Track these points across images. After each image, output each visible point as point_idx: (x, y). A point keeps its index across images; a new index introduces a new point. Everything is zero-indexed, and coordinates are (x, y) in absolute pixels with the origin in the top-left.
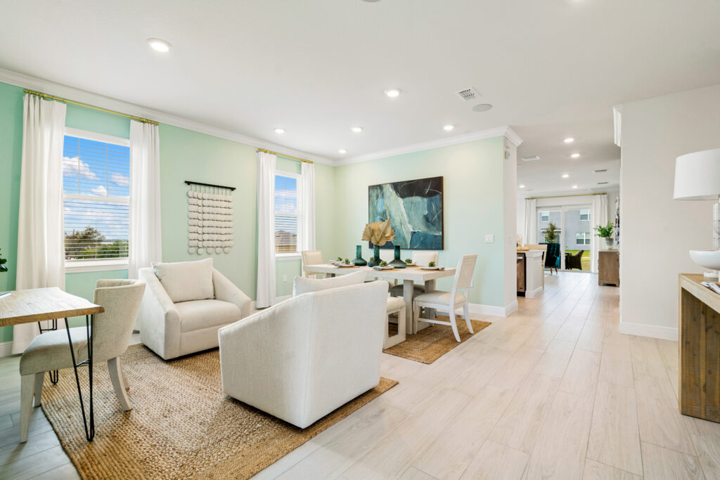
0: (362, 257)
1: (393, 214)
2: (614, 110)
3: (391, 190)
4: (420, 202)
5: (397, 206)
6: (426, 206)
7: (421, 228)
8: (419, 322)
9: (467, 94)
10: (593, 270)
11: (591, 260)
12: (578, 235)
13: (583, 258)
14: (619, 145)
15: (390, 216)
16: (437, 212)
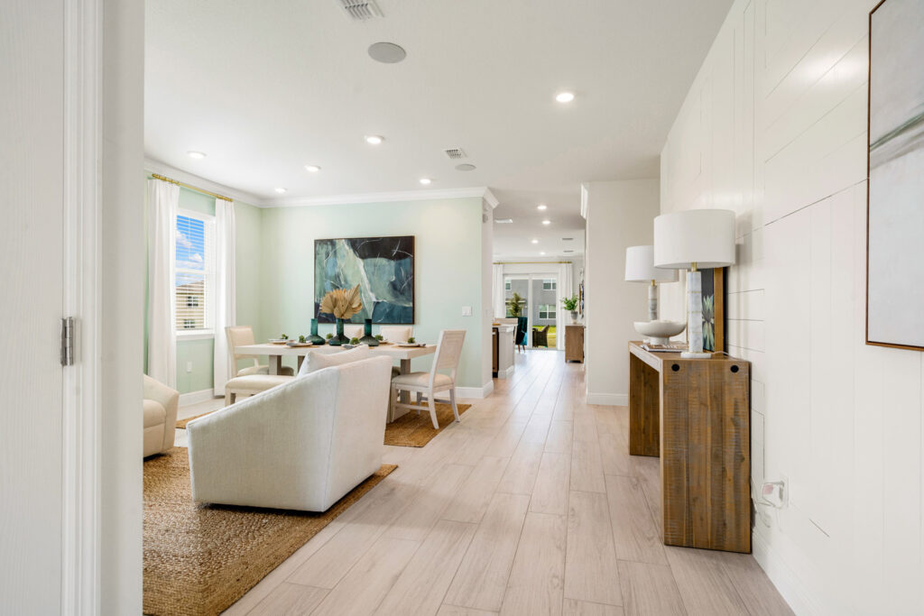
0: (319, 334)
1: (349, 278)
2: (582, 187)
3: (347, 247)
4: (386, 266)
5: (356, 269)
6: (393, 271)
7: (387, 298)
8: (397, 408)
9: (453, 153)
10: (559, 347)
11: (558, 335)
12: (541, 307)
13: (549, 334)
14: (584, 217)
15: (346, 281)
16: (407, 278)
